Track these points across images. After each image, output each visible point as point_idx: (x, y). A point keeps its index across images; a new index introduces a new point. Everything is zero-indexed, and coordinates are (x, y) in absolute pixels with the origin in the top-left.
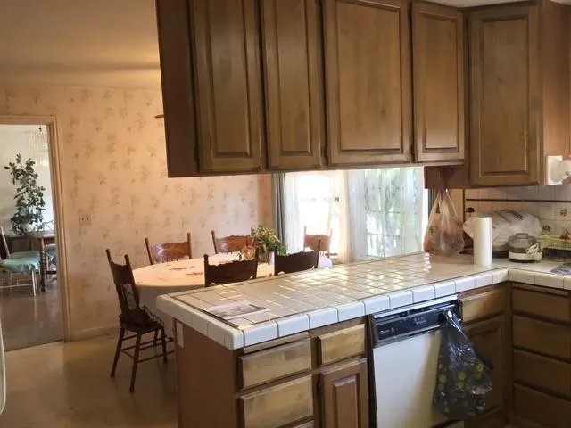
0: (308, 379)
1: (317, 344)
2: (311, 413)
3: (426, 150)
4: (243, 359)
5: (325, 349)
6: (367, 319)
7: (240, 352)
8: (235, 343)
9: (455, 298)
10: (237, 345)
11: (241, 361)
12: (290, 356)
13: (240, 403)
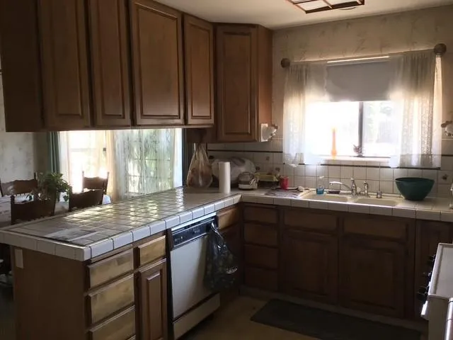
0: (131, 277)
1: (137, 252)
2: (133, 300)
3: (193, 117)
4: (90, 267)
5: (142, 254)
6: (167, 232)
7: (89, 262)
8: (85, 256)
9: (214, 214)
10: (86, 258)
11: (89, 269)
12: (120, 261)
13: (88, 300)
